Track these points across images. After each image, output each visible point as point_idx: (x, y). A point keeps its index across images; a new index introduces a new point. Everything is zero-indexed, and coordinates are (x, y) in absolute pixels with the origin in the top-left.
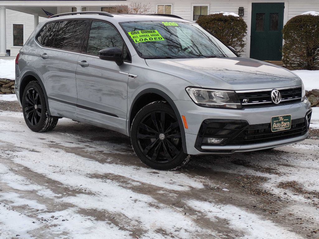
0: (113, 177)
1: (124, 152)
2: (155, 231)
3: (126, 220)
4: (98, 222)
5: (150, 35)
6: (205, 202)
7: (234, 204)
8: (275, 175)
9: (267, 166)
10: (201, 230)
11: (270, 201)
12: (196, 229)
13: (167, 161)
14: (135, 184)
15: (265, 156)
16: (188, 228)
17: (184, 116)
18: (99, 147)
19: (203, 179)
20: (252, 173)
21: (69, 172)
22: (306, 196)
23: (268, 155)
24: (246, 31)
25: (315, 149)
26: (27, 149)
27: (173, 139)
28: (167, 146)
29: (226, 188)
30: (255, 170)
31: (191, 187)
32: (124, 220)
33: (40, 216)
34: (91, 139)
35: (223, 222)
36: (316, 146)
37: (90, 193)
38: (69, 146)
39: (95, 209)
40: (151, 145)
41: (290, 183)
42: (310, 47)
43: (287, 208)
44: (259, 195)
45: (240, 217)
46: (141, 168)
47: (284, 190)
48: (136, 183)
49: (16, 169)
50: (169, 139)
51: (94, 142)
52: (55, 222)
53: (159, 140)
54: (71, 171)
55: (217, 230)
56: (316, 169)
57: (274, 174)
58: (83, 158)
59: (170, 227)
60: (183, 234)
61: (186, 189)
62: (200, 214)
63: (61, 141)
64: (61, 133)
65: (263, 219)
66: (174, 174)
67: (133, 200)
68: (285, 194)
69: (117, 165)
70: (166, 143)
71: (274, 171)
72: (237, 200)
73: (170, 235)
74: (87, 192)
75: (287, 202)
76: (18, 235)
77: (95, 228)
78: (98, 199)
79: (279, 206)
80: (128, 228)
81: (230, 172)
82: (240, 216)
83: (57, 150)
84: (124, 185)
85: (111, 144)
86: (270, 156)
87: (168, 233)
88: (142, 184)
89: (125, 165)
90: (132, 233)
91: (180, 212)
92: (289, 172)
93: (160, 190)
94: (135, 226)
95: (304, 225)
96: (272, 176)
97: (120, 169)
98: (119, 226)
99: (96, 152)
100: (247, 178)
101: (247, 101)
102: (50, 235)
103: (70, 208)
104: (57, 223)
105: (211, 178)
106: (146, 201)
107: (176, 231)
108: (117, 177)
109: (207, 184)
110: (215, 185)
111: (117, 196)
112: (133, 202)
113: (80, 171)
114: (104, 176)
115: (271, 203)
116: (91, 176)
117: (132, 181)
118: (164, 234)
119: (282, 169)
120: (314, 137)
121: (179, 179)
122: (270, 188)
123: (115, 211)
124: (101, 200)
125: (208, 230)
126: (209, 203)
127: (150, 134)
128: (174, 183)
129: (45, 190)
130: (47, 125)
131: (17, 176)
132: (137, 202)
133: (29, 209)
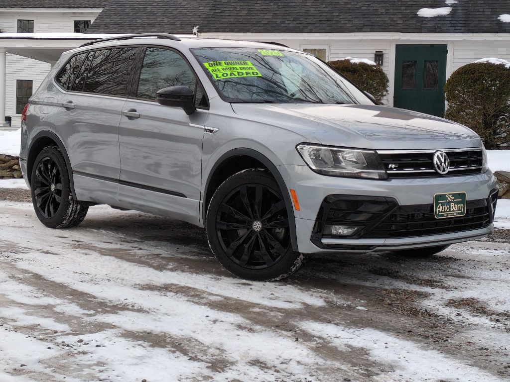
0: (178, 290)
1: (194, 255)
2: (249, 362)
3: (200, 347)
4: (154, 349)
5: (238, 68)
6: (329, 324)
7: (377, 327)
8: (441, 289)
9: (426, 277)
10: (324, 361)
11: (434, 324)
12: (315, 361)
13: (265, 266)
14: (213, 298)
15: (423, 263)
16: (302, 360)
17: (294, 191)
18: (155, 249)
19: (325, 293)
20: (403, 286)
21: (107, 281)
22: (493, 318)
23: (428, 263)
24: (387, 88)
25: (504, 255)
26: (38, 250)
27: (275, 228)
28: (265, 241)
29: (361, 306)
30: (407, 283)
31: (304, 304)
32: (197, 347)
33: (59, 340)
34: (142, 238)
35: (360, 352)
36: (504, 251)
37: (140, 310)
38: (106, 247)
39: (149, 331)
40: (240, 239)
41: (466, 301)
42: (489, 114)
43: (463, 334)
44: (416, 316)
45: (387, 345)
46: (223, 277)
47: (456, 309)
48: (215, 297)
49: (21, 276)
50: (270, 230)
51: (146, 242)
52: (84, 348)
53: (253, 232)
54: (109, 280)
55: (350, 362)
56: (507, 282)
57: (439, 288)
58: (128, 263)
59: (273, 358)
60: (293, 367)
61: (298, 306)
62: (321, 341)
63: (93, 241)
64: (93, 230)
65: (424, 348)
66: (276, 287)
67: (210, 320)
68: (459, 315)
69: (184, 273)
70: (264, 236)
71: (440, 284)
72: (380, 322)
73: (273, 368)
74: (135, 308)
75: (463, 327)
76: (24, 365)
77: (150, 358)
78: (154, 318)
79: (449, 331)
80: (204, 358)
81: (368, 284)
82: (386, 343)
83: (86, 252)
84: (196, 300)
85: (173, 245)
86: (431, 264)
87: (269, 365)
88: (225, 298)
89: (197, 273)
90: (210, 365)
91: (289, 337)
92: (463, 286)
93: (254, 307)
94: (215, 355)
95: (491, 357)
96: (437, 291)
97: (188, 278)
98: (188, 355)
99: (149, 255)
100: (396, 293)
101: (395, 168)
102: (76, 366)
103: (108, 329)
104: (88, 349)
105: (336, 292)
106: (232, 322)
107: (282, 363)
108: (184, 289)
109: (330, 300)
110: (343, 302)
111: (184, 314)
112: (211, 323)
113: (123, 280)
114: (163, 288)
115: (436, 327)
116: (142, 287)
117: (210, 295)
118: (262, 367)
119: (451, 282)
120: (500, 240)
121: (285, 294)
122: (434, 307)
123: (182, 334)
124: (159, 320)
125: (334, 362)
126: (335, 326)
127: (237, 221)
128: (276, 298)
129: (67, 305)
130: (70, 216)
131: (21, 285)
132: (217, 323)
133: (41, 330)
